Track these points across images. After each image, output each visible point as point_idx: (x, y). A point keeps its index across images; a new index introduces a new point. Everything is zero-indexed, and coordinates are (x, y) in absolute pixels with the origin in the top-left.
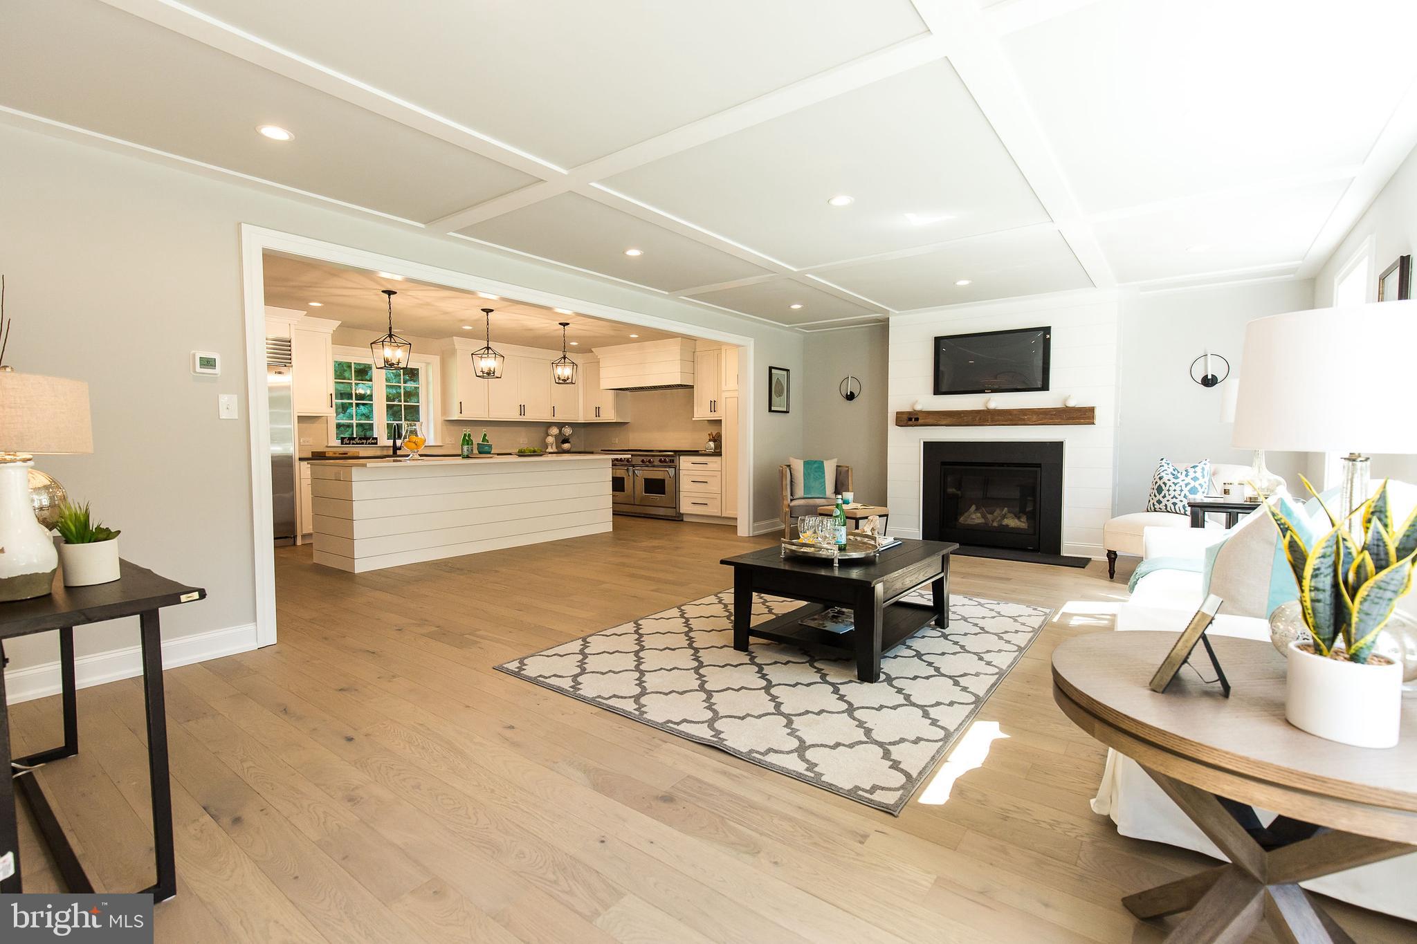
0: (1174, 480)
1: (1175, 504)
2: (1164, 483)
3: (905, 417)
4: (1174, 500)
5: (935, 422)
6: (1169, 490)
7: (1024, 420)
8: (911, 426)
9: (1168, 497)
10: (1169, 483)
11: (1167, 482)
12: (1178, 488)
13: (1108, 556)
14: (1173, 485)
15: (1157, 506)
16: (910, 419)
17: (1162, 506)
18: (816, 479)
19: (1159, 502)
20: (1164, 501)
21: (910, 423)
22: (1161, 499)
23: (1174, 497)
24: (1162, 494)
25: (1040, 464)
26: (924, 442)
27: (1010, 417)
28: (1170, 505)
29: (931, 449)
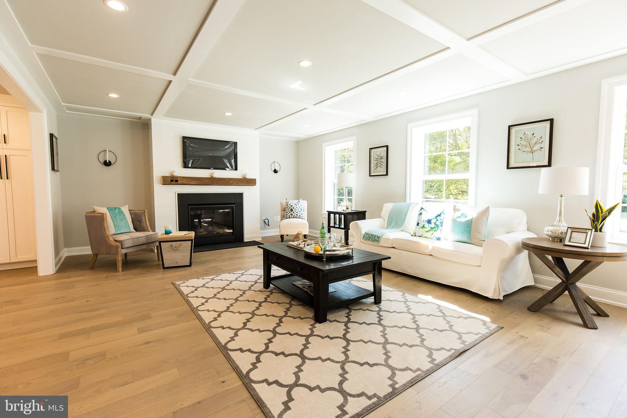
0: (296, 206)
1: (297, 215)
2: (293, 208)
3: (170, 179)
4: (297, 213)
5: (188, 183)
6: (295, 210)
7: (231, 183)
8: (174, 184)
9: (295, 213)
10: (295, 208)
11: (294, 207)
12: (298, 209)
13: (281, 237)
14: (296, 208)
15: (291, 216)
16: (172, 181)
17: (293, 216)
18: (121, 220)
19: (292, 215)
20: (294, 214)
21: (173, 183)
22: (293, 213)
23: (297, 212)
24: (293, 212)
25: (235, 203)
26: (178, 194)
27: (225, 182)
28: (295, 215)
29: (181, 197)
